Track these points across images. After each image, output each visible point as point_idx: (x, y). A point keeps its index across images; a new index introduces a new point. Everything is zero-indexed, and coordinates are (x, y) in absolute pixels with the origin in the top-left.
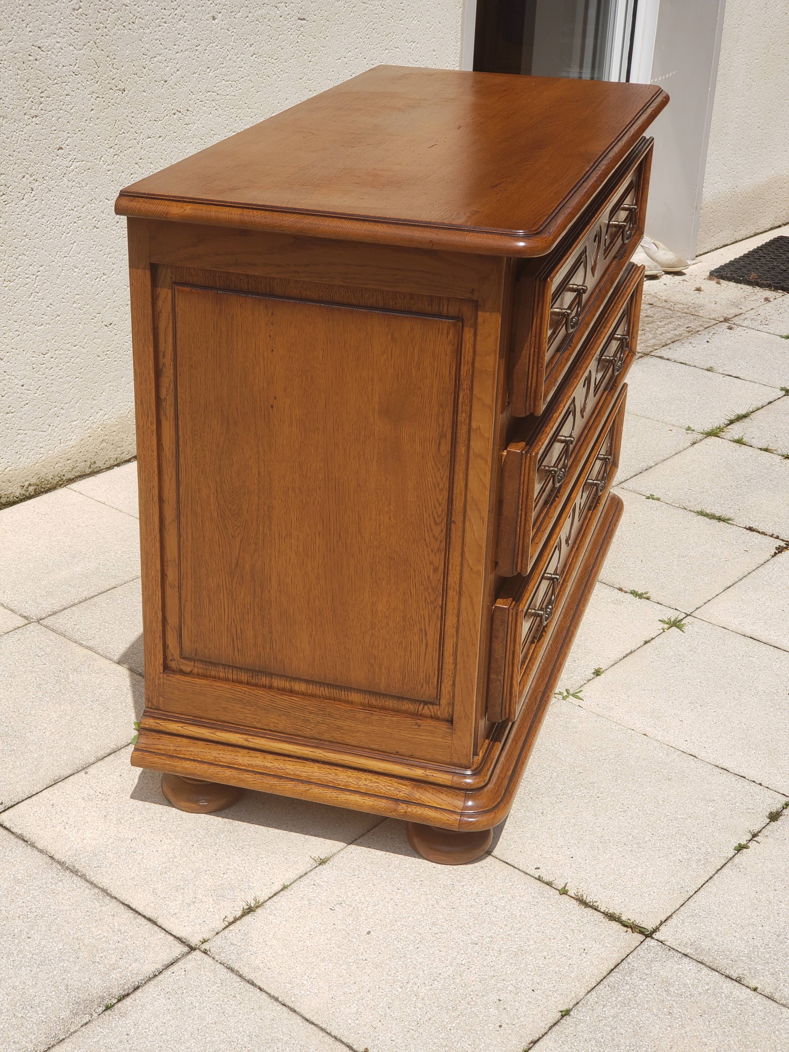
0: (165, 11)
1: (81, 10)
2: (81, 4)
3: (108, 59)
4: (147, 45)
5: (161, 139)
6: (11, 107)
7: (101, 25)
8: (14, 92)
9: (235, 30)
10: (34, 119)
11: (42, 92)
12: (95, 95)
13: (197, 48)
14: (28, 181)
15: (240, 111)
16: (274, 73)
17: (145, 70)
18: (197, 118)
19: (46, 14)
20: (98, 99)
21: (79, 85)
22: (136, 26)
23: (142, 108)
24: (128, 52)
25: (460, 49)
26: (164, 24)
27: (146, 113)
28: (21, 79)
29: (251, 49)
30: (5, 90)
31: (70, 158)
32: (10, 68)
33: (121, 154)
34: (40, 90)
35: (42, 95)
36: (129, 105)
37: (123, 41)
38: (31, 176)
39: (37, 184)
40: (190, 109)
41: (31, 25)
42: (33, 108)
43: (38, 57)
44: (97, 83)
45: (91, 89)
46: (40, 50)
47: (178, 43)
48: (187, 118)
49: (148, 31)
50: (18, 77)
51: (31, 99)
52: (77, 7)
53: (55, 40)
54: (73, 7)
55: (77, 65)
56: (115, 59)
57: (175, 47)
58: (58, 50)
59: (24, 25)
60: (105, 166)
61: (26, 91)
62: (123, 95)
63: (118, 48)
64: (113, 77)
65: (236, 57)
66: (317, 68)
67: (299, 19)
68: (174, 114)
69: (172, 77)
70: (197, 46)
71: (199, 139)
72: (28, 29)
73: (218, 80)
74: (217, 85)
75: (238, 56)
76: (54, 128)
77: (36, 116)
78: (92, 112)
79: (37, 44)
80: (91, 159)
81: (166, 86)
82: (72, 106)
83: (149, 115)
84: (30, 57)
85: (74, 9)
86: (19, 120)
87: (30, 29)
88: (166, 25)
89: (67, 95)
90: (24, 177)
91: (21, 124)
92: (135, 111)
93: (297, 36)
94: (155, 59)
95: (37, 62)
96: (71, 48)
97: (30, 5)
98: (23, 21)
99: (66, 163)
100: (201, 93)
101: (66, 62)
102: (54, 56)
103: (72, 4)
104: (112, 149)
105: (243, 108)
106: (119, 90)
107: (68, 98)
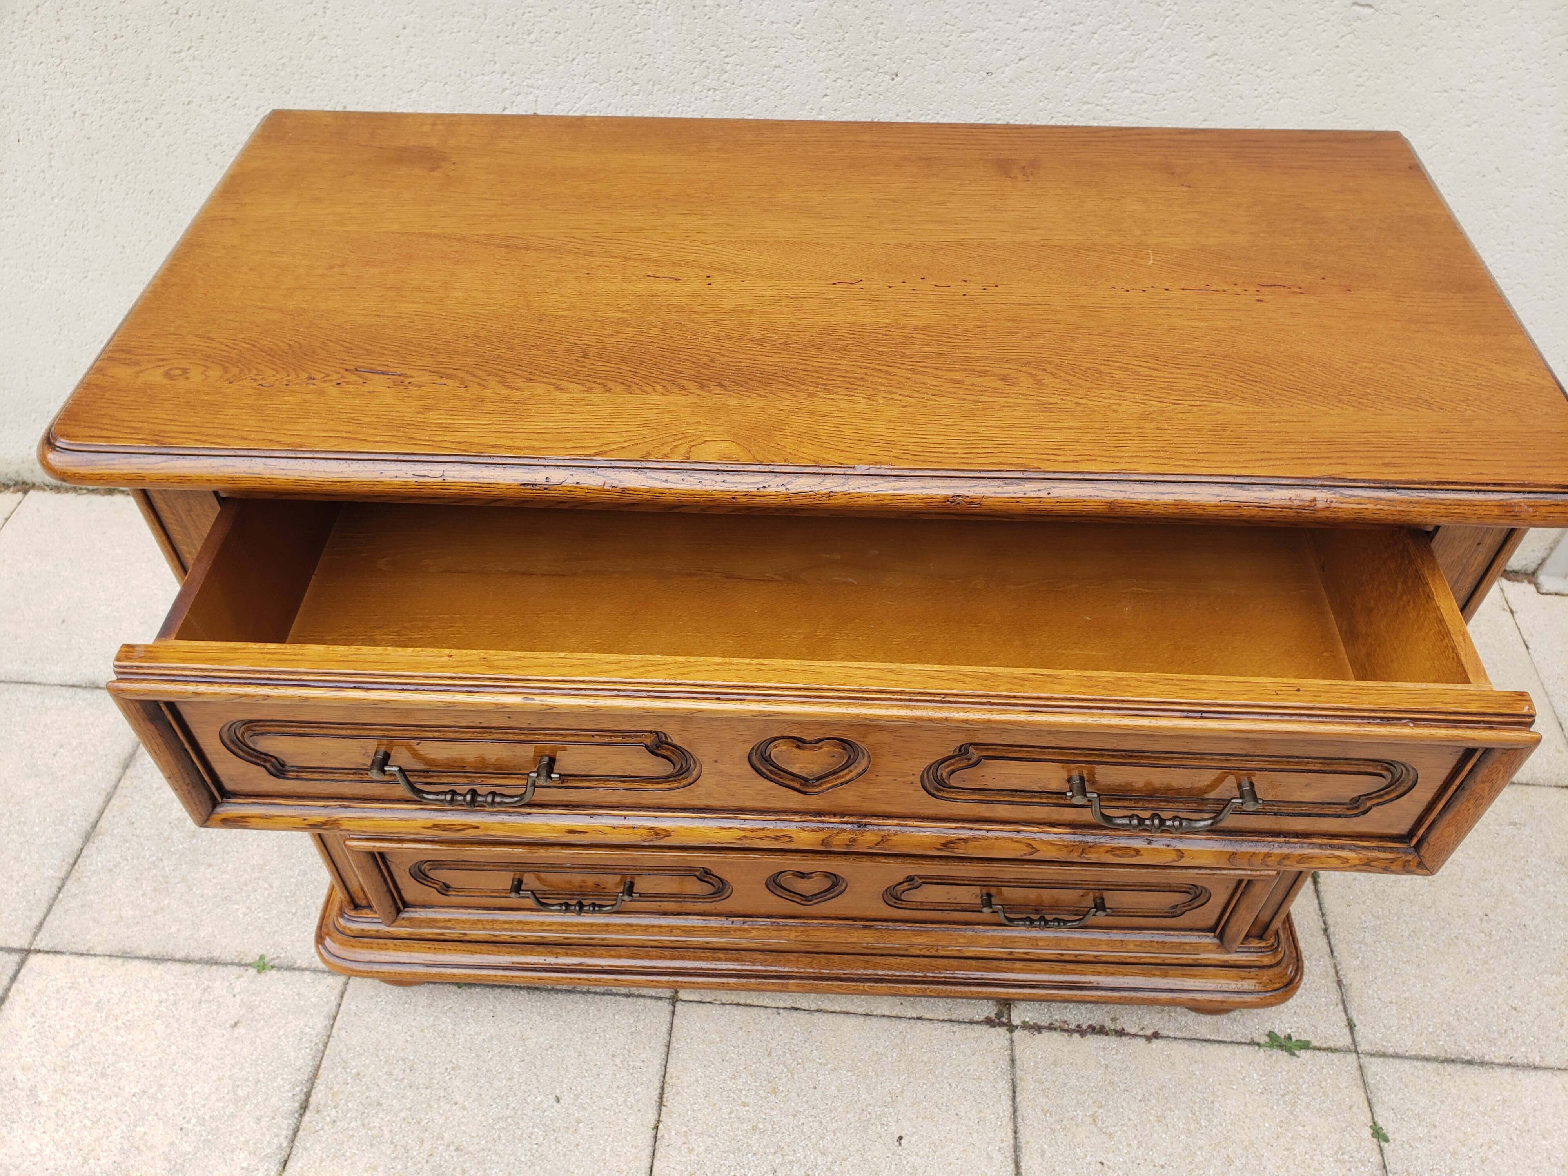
3: (869, 23)
4: (958, 10)
8: (674, 49)
9: (1176, 8)
10: (710, 93)
11: (727, 56)
12: (833, 75)
13: (1074, 28)
16: (1256, 93)
17: (947, 50)
20: (839, 81)
21: (803, 55)
23: (931, 107)
29: (1210, 45)
30: (659, 44)
32: (669, 12)
34: (723, 53)
35: (727, 60)
36: (905, 100)
42: (710, 77)
44: (840, 56)
45: (826, 65)
47: (1030, 14)
51: (706, 64)
55: (801, 25)
56: (882, 23)
57: (1022, 20)
61: (698, 50)
62: (893, 83)
63: (892, 8)
64: (875, 52)
65: (1166, 55)
69: (1007, 69)
70: (1074, 24)
73: (1114, 88)
74: (1109, 95)
75: (1173, 54)
77: (715, 89)
78: (826, 99)
81: (990, 81)
82: (785, 85)
89: (776, 67)
93: (1339, 35)
94: (973, 35)
100: (1068, 103)
106: (886, 73)
107: (778, 72)
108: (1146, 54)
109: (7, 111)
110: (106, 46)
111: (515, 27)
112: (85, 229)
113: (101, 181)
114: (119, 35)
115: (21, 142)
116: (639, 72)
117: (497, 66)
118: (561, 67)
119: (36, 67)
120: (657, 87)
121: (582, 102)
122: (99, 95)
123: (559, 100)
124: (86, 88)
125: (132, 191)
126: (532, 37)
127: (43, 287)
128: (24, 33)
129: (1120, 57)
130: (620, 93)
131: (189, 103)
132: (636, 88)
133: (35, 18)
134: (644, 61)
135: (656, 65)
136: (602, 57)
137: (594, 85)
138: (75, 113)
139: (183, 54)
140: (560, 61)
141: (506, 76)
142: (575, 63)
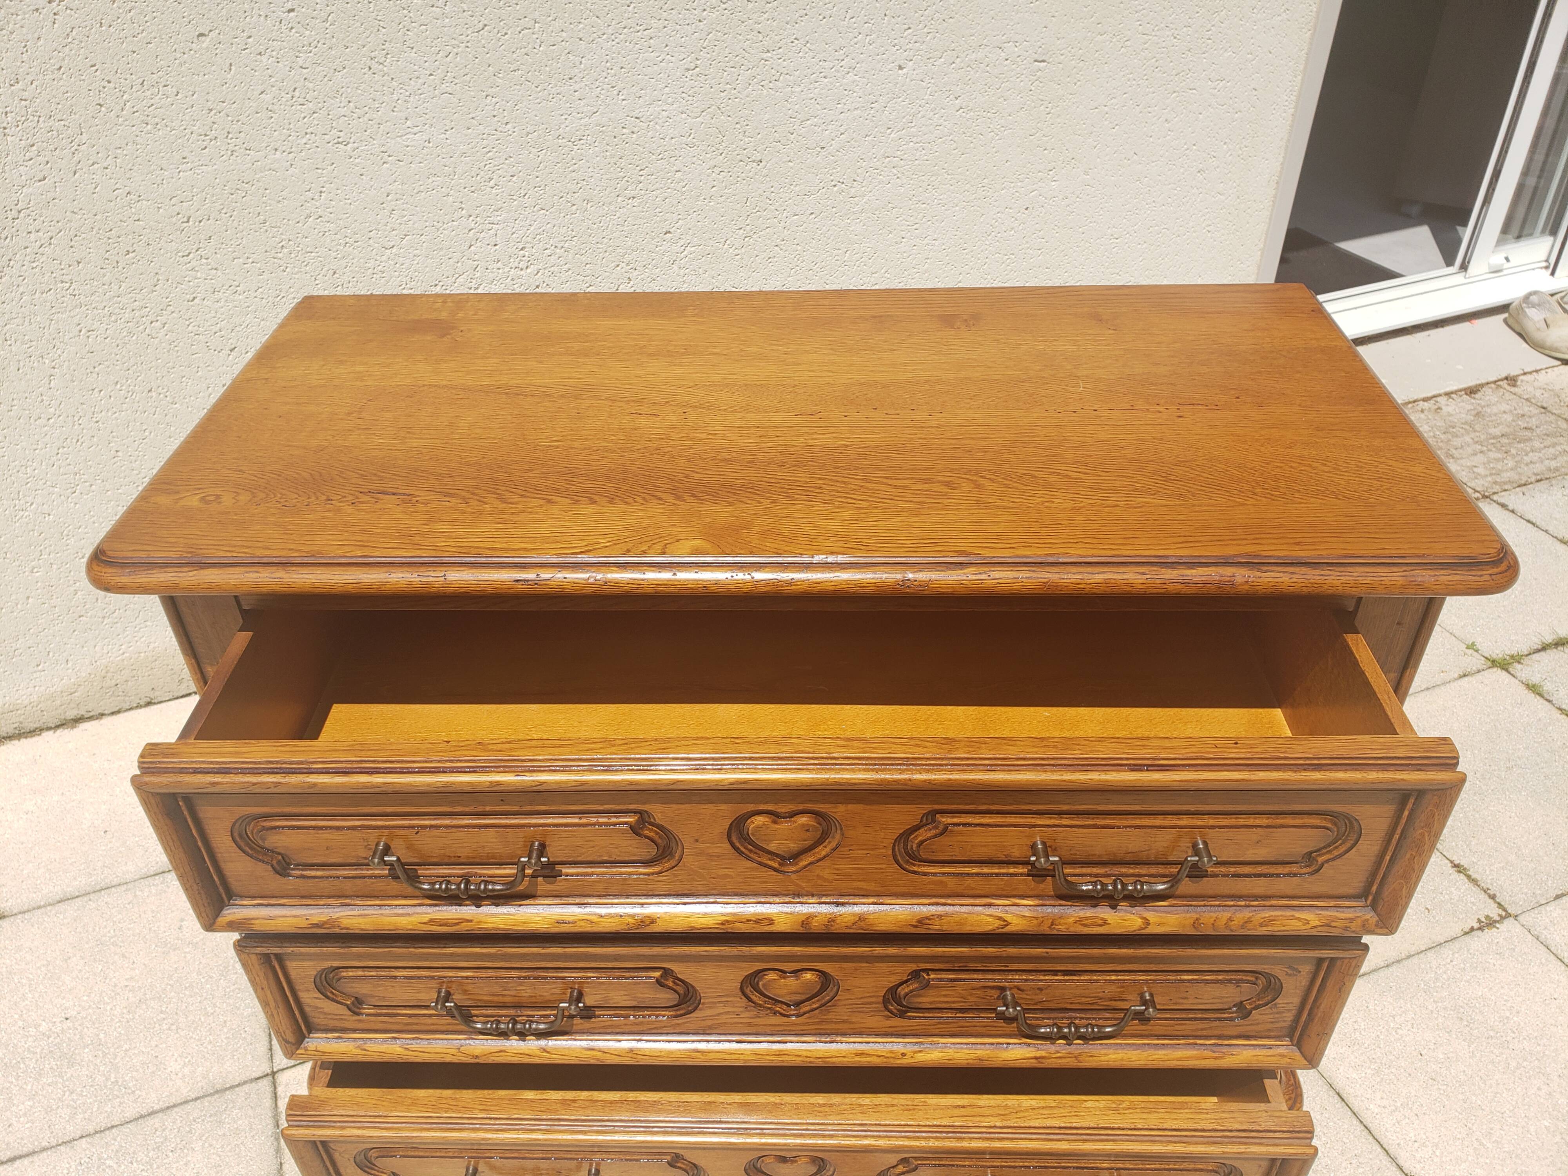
0: (825, 64)
1: (697, 69)
2: (698, 62)
3: (738, 126)
4: (797, 106)
5: (813, 216)
6: (598, 188)
7: (728, 86)
8: (601, 172)
9: (933, 81)
11: (642, 170)
12: (717, 170)
13: (873, 105)
14: (623, 270)
15: (934, 178)
17: (793, 136)
18: (869, 190)
19: (646, 78)
20: (722, 173)
21: (695, 158)
22: (780, 85)
23: (787, 180)
24: (767, 116)
25: (1299, 85)
26: (823, 79)
27: (792, 187)
28: (612, 156)
29: (957, 102)
30: (590, 170)
31: (682, 242)
32: (596, 144)
33: (755, 236)
34: (638, 168)
35: (641, 173)
36: (768, 179)
37: (760, 104)
38: (628, 264)
39: (637, 272)
40: (858, 178)
41: (625, 92)
42: (630, 188)
43: (636, 130)
44: (721, 154)
45: (712, 163)
46: (638, 121)
47: (844, 101)
48: (853, 190)
49: (798, 89)
50: (608, 154)
51: (626, 179)
52: (692, 66)
53: (660, 108)
54: (686, 66)
55: (692, 136)
56: (747, 125)
57: (839, 106)
58: (663, 120)
59: (615, 92)
60: (731, 250)
61: (619, 169)
62: (759, 167)
63: (753, 113)
64: (745, 147)
65: (932, 113)
66: (1059, 120)
67: (1036, 61)
68: (835, 186)
69: (833, 142)
70: (872, 103)
71: (870, 215)
72: (621, 97)
73: (902, 144)
74: (900, 149)
75: (936, 111)
76: (658, 210)
77: (634, 198)
78: (714, 189)
79: (635, 114)
80: (712, 242)
81: (824, 153)
82: (685, 183)
83: (797, 189)
84: (624, 130)
85: (688, 70)
86: (610, 203)
87: (623, 97)
88: (826, 80)
89: (677, 171)
90: (618, 266)
91: (612, 208)
92: (776, 185)
93: (1030, 83)
94: (809, 123)
95: (634, 136)
96: (684, 116)
97: (622, 68)
98: (613, 87)
99: (676, 248)
100: (875, 160)
101: (676, 132)
102: (658, 127)
103: (685, 64)
104: (742, 231)
105: (939, 175)
106: (754, 161)
107: (679, 174)
108: (920, 115)
109: (9, 342)
110: (117, 262)
111: (479, 178)
112: (79, 443)
113: (101, 391)
114: (131, 250)
115: (21, 371)
116: (576, 195)
117: (464, 212)
118: (516, 203)
119: (44, 295)
120: (590, 205)
121: (532, 228)
122: (107, 309)
123: (514, 230)
124: (93, 306)
125: (130, 393)
126: (492, 183)
127: (27, 513)
128: (34, 265)
129: (904, 120)
130: (562, 215)
131: (194, 298)
132: (574, 207)
133: (47, 249)
134: (579, 185)
135: (589, 187)
136: (547, 188)
137: (542, 212)
138: (80, 331)
139: (191, 256)
140: (514, 197)
141: (471, 218)
142: (526, 197)
